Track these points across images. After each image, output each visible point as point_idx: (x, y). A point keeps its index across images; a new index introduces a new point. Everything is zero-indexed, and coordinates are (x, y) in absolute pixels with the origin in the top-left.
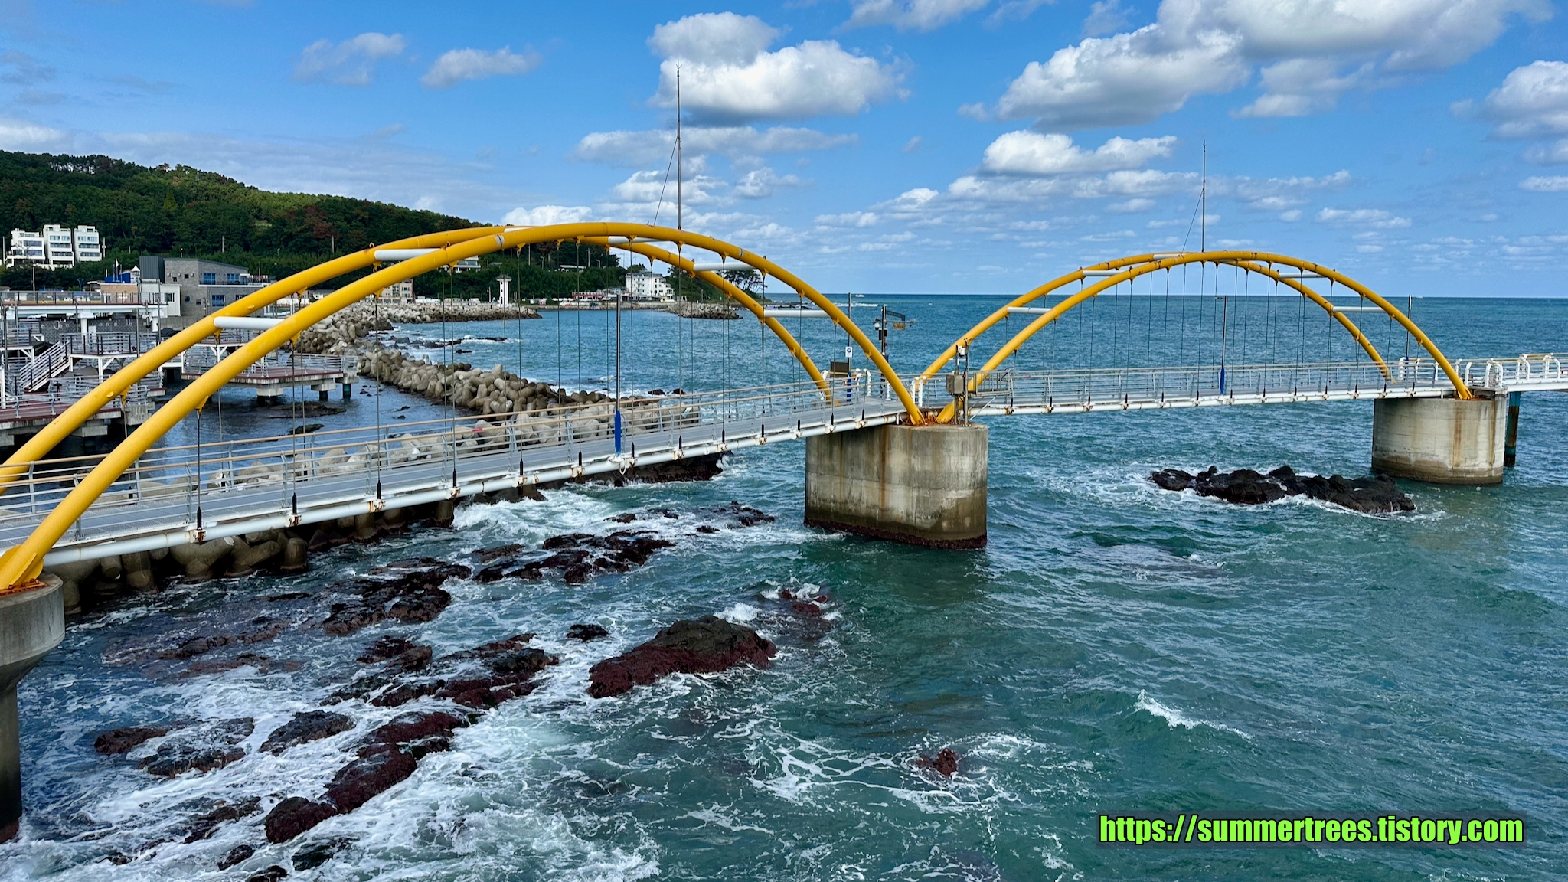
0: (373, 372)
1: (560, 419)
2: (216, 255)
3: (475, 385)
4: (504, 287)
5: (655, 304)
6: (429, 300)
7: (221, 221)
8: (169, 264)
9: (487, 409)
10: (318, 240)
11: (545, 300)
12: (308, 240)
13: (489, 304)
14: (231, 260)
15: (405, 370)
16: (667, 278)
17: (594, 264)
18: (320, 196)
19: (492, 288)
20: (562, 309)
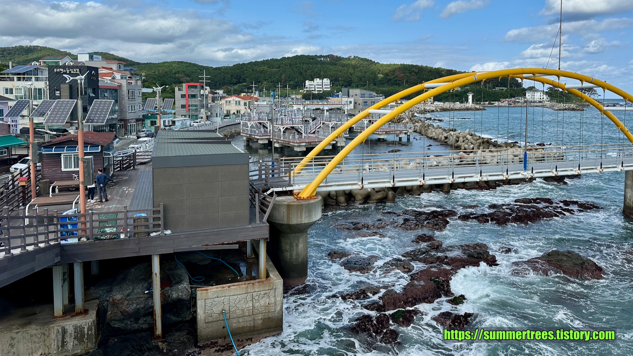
0: (418, 131)
1: (495, 154)
2: (365, 87)
3: (458, 137)
4: (470, 97)
5: (540, 104)
6: (439, 103)
7: (367, 75)
8: (351, 91)
9: (463, 148)
10: (399, 81)
11: (488, 102)
12: (396, 81)
13: (463, 104)
14: (370, 89)
15: (430, 131)
16: (546, 92)
17: (511, 87)
18: (401, 64)
19: (465, 97)
20: (495, 106)
